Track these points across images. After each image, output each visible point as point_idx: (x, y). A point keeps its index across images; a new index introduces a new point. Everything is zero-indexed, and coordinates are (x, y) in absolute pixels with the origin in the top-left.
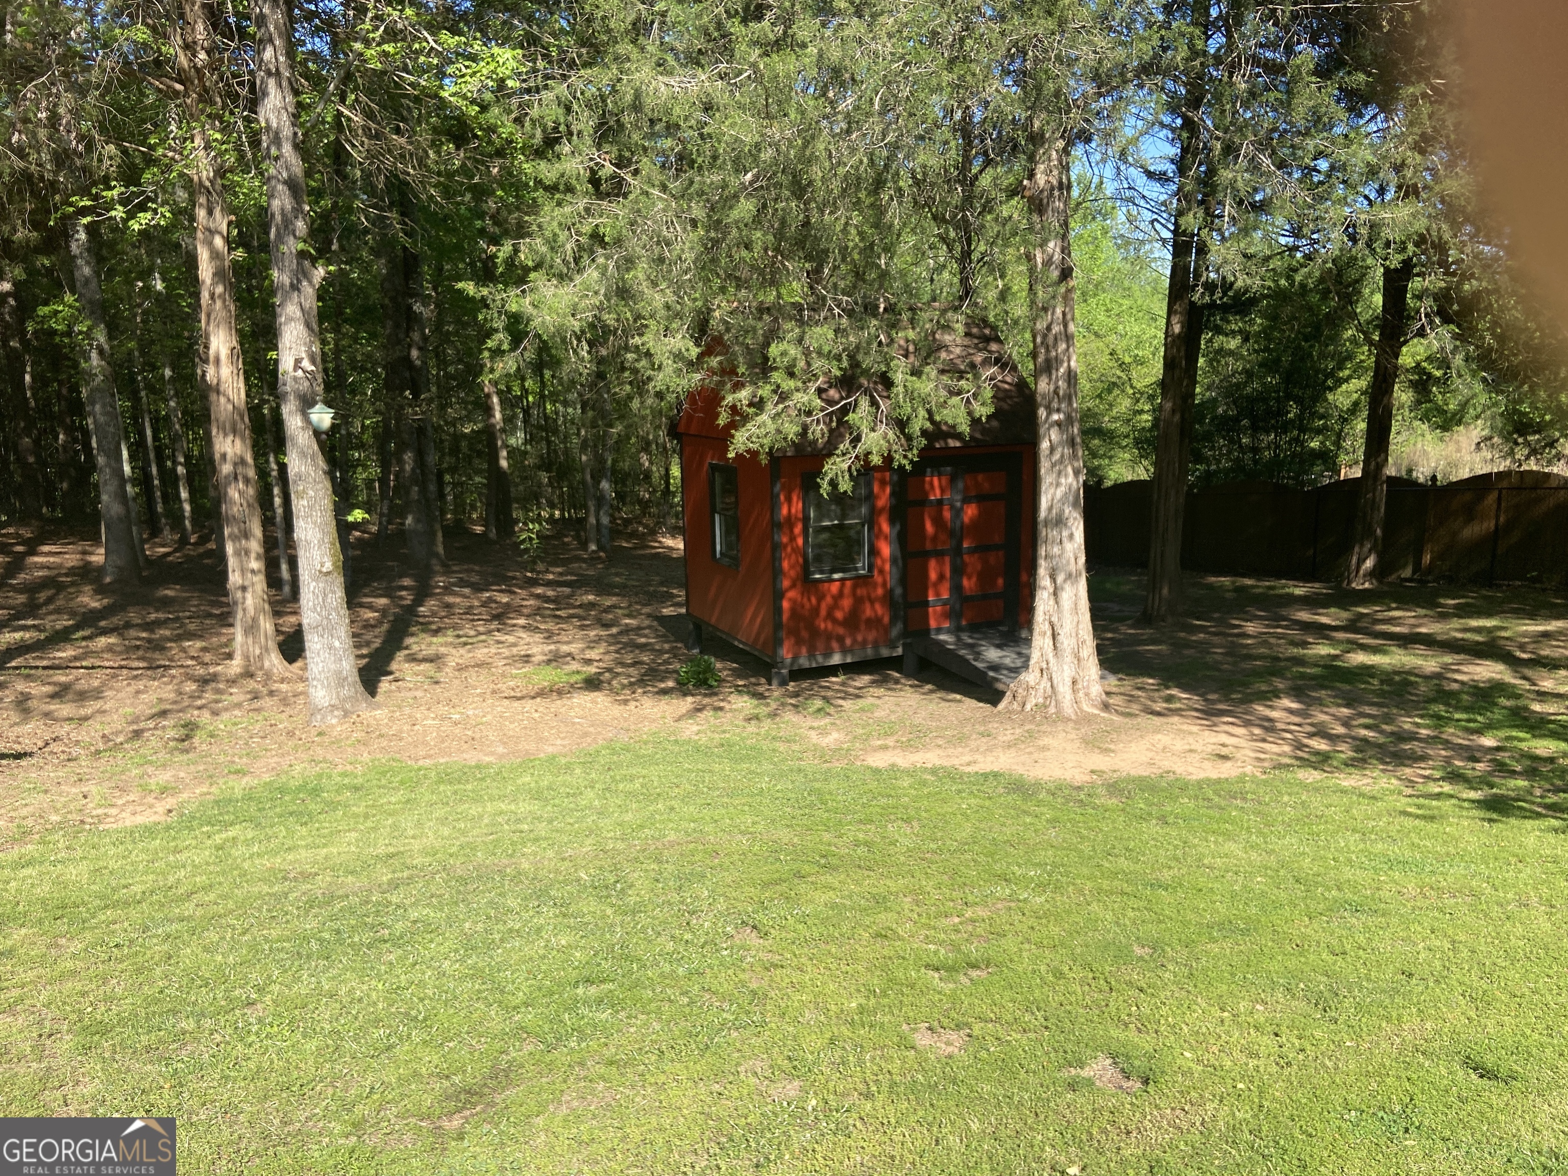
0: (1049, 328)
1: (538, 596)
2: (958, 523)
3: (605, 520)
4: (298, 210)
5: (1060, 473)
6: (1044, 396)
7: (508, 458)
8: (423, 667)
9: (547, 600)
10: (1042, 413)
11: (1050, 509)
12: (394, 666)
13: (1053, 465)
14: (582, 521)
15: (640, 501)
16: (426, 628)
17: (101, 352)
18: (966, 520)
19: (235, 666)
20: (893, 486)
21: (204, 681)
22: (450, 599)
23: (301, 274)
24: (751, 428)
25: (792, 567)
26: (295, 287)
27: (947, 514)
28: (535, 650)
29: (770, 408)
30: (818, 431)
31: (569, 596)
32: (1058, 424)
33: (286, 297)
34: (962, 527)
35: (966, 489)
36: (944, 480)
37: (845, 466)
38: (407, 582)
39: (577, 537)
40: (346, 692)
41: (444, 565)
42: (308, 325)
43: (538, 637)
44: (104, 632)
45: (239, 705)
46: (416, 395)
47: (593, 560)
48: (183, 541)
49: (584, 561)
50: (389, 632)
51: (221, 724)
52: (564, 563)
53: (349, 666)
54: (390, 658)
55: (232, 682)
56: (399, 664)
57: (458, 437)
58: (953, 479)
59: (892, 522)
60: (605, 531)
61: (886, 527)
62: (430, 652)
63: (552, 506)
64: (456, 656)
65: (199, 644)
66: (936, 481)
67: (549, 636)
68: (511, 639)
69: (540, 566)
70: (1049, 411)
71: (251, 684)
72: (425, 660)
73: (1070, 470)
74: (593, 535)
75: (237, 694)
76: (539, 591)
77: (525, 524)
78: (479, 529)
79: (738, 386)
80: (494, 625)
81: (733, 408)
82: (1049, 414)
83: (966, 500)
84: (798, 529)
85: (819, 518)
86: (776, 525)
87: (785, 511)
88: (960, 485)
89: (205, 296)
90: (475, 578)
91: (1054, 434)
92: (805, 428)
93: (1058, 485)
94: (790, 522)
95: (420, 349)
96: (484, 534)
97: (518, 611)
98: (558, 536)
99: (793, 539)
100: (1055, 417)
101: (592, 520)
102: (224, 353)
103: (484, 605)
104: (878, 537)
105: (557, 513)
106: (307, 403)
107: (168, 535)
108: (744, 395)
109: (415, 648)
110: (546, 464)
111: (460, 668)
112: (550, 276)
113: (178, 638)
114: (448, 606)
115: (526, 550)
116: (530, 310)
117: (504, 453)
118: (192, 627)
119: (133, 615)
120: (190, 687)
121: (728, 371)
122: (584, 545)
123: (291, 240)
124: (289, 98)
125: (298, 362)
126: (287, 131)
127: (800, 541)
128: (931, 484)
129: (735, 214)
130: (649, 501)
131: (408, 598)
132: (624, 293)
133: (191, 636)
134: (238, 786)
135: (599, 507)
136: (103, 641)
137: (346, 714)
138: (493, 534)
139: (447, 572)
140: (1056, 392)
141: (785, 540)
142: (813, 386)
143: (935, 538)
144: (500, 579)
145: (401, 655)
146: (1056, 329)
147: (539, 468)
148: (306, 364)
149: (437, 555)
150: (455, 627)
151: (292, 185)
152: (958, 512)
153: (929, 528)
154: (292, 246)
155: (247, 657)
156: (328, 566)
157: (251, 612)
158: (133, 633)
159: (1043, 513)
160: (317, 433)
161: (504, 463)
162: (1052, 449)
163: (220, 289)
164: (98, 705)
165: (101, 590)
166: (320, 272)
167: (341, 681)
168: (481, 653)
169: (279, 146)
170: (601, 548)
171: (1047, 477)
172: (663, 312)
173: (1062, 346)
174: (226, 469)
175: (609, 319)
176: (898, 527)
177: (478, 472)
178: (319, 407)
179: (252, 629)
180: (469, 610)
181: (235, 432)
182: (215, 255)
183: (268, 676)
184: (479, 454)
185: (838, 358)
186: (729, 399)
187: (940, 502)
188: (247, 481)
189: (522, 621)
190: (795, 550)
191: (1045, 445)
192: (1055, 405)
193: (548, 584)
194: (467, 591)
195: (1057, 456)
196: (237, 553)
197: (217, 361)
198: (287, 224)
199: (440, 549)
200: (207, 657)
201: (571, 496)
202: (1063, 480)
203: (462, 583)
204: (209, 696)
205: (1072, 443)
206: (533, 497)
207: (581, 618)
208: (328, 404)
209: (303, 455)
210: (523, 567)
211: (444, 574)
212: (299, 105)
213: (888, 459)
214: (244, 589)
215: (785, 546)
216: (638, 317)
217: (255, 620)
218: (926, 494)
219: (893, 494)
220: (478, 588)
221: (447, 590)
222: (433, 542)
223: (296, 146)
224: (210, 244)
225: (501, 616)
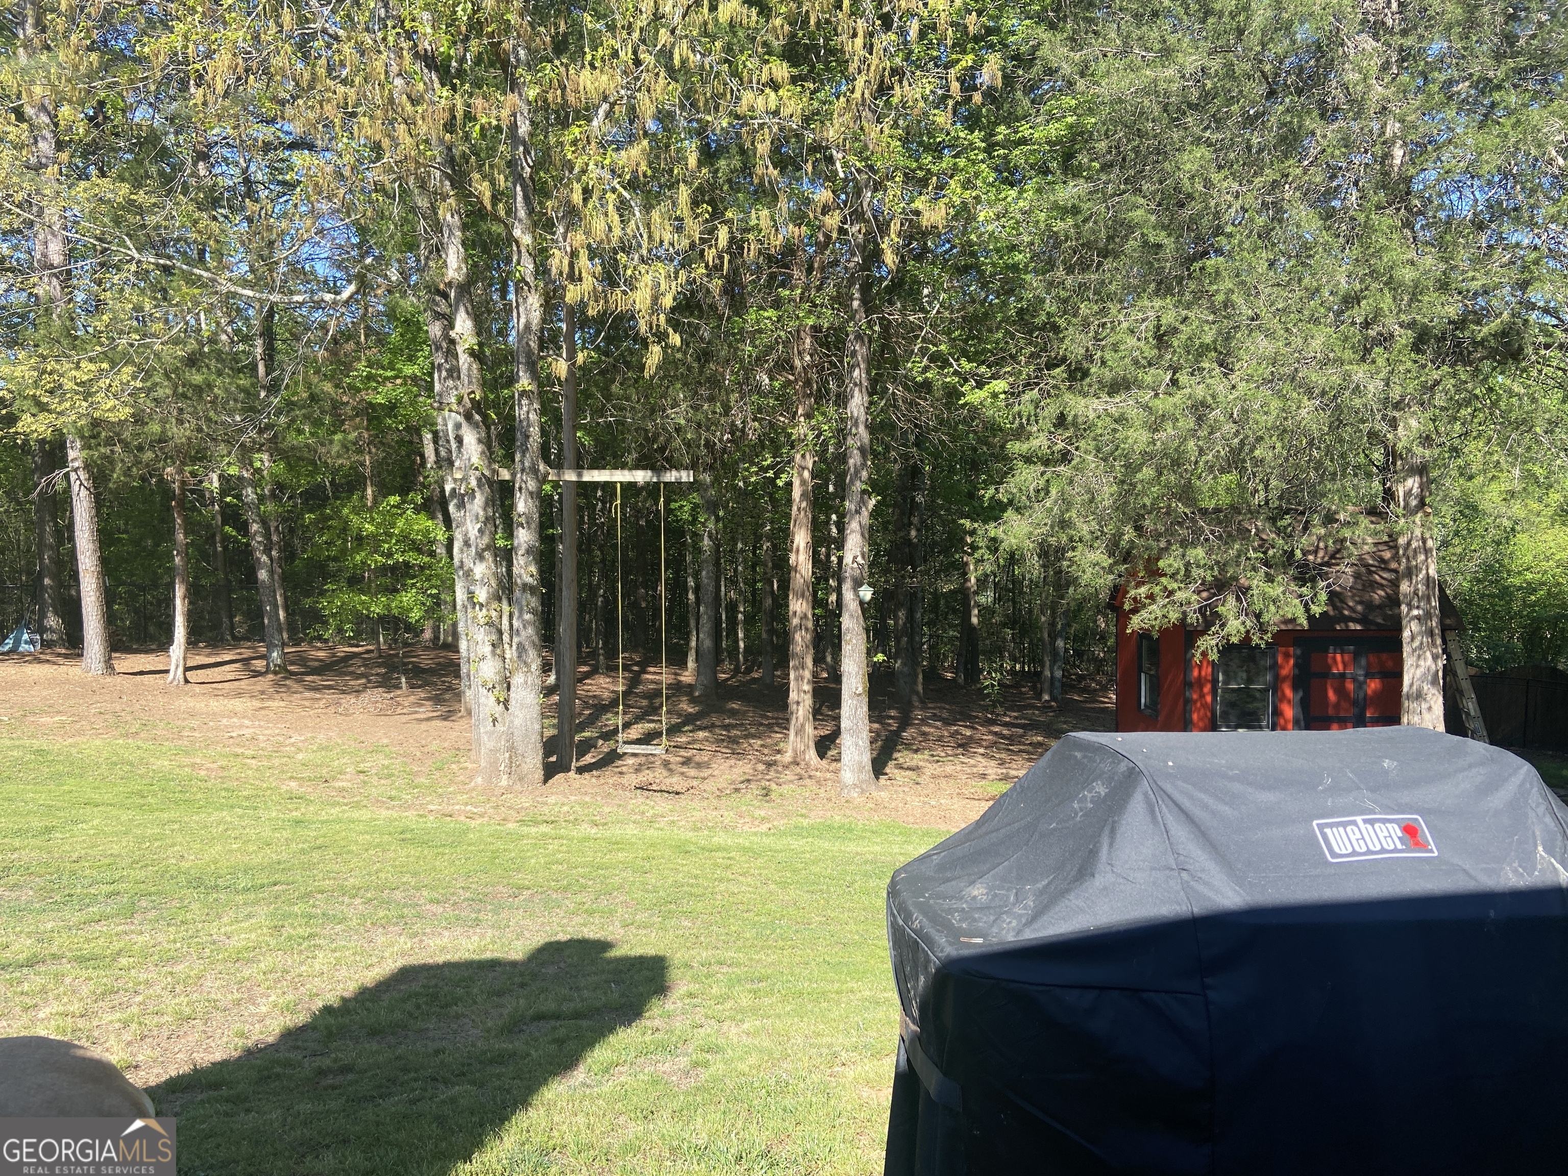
0: (1409, 544)
1: (996, 734)
2: (1361, 695)
3: (1058, 674)
4: (864, 465)
5: (1419, 657)
6: (1405, 595)
7: (978, 616)
8: (908, 773)
9: (1004, 737)
10: (1404, 608)
11: (1411, 685)
12: (887, 770)
13: (1414, 650)
14: (1038, 675)
15: (1096, 660)
16: (908, 746)
17: (710, 537)
18: (1369, 692)
19: (788, 757)
20: (1297, 658)
21: (769, 765)
22: (926, 729)
23: (863, 502)
24: (1144, 614)
25: (1200, 719)
26: (858, 512)
27: (1350, 686)
28: (990, 771)
29: (1161, 602)
30: (1193, 618)
31: (1022, 736)
32: (1418, 618)
33: (852, 517)
34: (1365, 698)
35: (1369, 665)
36: (1346, 657)
37: (1214, 642)
38: (893, 713)
39: (1033, 688)
40: (863, 776)
41: (922, 702)
42: (863, 535)
43: (993, 763)
44: (701, 728)
45: (791, 782)
46: (914, 569)
47: (1046, 708)
48: (737, 670)
49: (1038, 708)
50: (882, 747)
51: (785, 789)
52: (1020, 709)
53: (866, 759)
54: (885, 765)
55: (786, 767)
56: (890, 769)
57: (936, 596)
58: (1356, 656)
59: (1295, 688)
60: (1057, 684)
61: (1289, 693)
62: (913, 764)
63: (1014, 659)
64: (930, 769)
65: (759, 742)
66: (1338, 657)
67: (1002, 763)
68: (972, 762)
69: (1000, 710)
70: (1410, 607)
71: (798, 770)
72: (909, 769)
73: (1428, 654)
74: (1046, 685)
75: (789, 775)
76: (996, 729)
77: (989, 673)
78: (949, 675)
79: (1139, 585)
80: (960, 750)
81: (1135, 599)
82: (1410, 610)
83: (1369, 675)
84: (1207, 688)
85: (1226, 682)
86: (1188, 684)
87: (1196, 673)
88: (1363, 662)
89: (795, 508)
90: (945, 715)
91: (1415, 626)
92: (1184, 614)
93: (1418, 666)
94: (1200, 682)
95: (918, 530)
96: (954, 679)
97: (979, 743)
98: (1016, 685)
99: (1202, 696)
100: (1415, 612)
101: (1047, 673)
102: (802, 546)
103: (952, 735)
104: (1281, 701)
105: (1018, 667)
106: (857, 584)
107: (727, 665)
108: (1143, 590)
109: (901, 760)
110: (1012, 621)
111: (934, 777)
112: (1018, 510)
113: (746, 737)
114: (924, 734)
115: (988, 695)
116: (1002, 536)
117: (976, 612)
118: (753, 731)
119: (715, 719)
120: (761, 767)
121: (1132, 574)
122: (1038, 696)
123: (858, 483)
124: (866, 398)
125: (855, 557)
126: (862, 418)
127: (1209, 699)
128: (1334, 659)
129: (1139, 476)
130: (1104, 659)
131: (894, 726)
132: (1064, 524)
133: (754, 736)
134: (805, 822)
135: (1053, 662)
136: (701, 734)
137: (863, 791)
138: (961, 679)
139: (924, 708)
140: (1416, 593)
141: (1195, 696)
142: (1192, 587)
143: (1337, 706)
144: (965, 717)
145: (891, 764)
146: (1414, 544)
147: (1004, 625)
148: (860, 560)
149: (917, 693)
150: (930, 749)
151: (862, 450)
152: (1360, 685)
153: (1332, 696)
154: (859, 486)
155: (795, 750)
156: (860, 690)
157: (801, 719)
158: (718, 731)
159: (1405, 689)
160: (862, 603)
161: (975, 620)
162: (1413, 638)
163: (804, 504)
164: (710, 771)
165: (693, 701)
166: (873, 502)
167: (861, 769)
168: (949, 769)
169: (857, 427)
170: (1053, 698)
171: (1409, 661)
172: (1088, 537)
173: (1422, 557)
174: (795, 621)
175: (1052, 541)
176: (1301, 694)
177: (952, 626)
178: (865, 587)
179: (800, 731)
180: (940, 739)
181: (803, 596)
182: (803, 482)
183: (808, 765)
184: (955, 611)
185: (1212, 569)
186: (1132, 593)
187: (1343, 676)
188: (807, 629)
189: (982, 750)
190: (1204, 705)
191: (1406, 634)
192: (1415, 603)
193: (1006, 725)
194: (939, 723)
195: (1416, 644)
196: (797, 679)
197: (798, 551)
198: (857, 472)
199: (920, 688)
200: (766, 751)
201: (1032, 649)
202: (1422, 663)
203: (935, 717)
204: (772, 774)
205: (1431, 633)
206: (998, 651)
207: (1028, 753)
208: (870, 585)
209: (852, 616)
210: (985, 709)
211: (921, 709)
212: (871, 403)
213: (1247, 639)
214: (798, 703)
215: (1195, 702)
216: (1071, 539)
217: (803, 725)
218: (1330, 668)
219: (1296, 665)
220: (947, 723)
221: (923, 721)
222: (915, 683)
223: (866, 427)
224: (800, 475)
225: (965, 745)
